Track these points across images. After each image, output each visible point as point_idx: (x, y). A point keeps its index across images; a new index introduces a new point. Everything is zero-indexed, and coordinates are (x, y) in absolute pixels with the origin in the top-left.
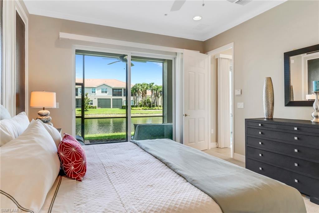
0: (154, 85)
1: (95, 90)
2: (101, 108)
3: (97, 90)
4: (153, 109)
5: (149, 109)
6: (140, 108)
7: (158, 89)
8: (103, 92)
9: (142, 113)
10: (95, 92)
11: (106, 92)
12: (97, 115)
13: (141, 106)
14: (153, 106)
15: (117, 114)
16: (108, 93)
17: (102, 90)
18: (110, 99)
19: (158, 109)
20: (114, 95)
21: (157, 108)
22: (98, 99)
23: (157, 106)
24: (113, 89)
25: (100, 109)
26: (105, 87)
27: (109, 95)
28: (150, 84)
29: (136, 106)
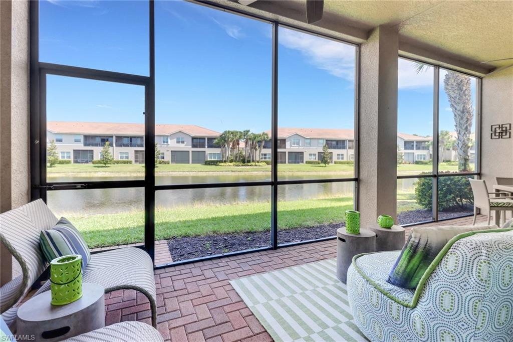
0: (250, 133)
1: (167, 139)
2: (176, 163)
3: (171, 139)
4: (249, 165)
5: (243, 166)
6: (230, 164)
7: (255, 138)
8: (178, 142)
9: (233, 170)
10: (167, 142)
11: (183, 142)
12: (171, 173)
13: (231, 161)
14: (249, 162)
15: (199, 172)
16: (185, 143)
17: (177, 139)
18: (189, 151)
19: (256, 165)
20: (194, 146)
21: (254, 164)
22: (172, 151)
23: (253, 161)
24: (193, 138)
25: (174, 164)
26: (180, 135)
27: (187, 147)
28: (244, 132)
29: (225, 162)
